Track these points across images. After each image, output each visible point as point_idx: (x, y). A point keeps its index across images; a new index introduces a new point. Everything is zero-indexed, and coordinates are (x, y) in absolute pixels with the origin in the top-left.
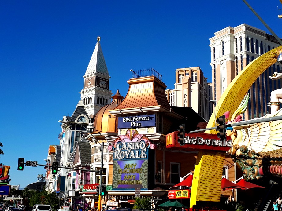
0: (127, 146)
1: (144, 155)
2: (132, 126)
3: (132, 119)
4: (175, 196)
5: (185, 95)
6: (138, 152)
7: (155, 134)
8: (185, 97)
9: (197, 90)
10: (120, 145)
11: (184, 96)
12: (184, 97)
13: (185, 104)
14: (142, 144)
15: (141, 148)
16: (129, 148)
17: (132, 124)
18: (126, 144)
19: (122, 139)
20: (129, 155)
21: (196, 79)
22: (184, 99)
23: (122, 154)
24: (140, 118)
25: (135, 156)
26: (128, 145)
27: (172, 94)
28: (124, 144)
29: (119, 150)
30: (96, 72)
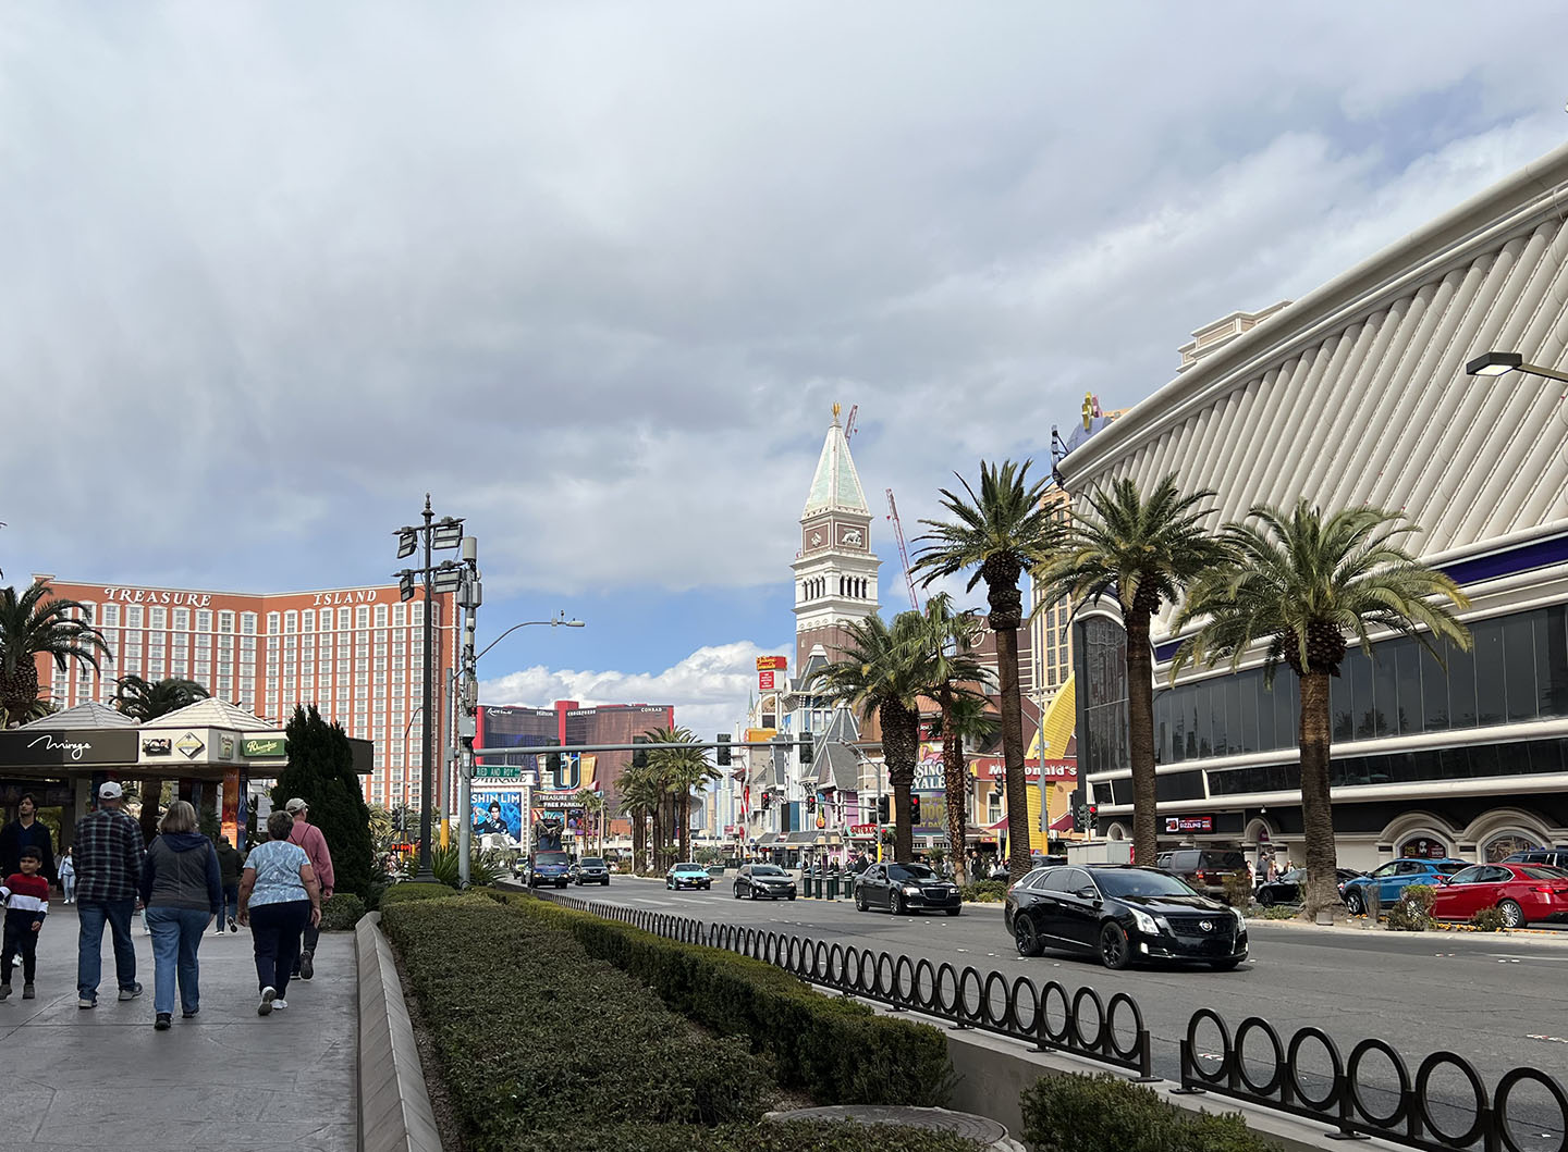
30: (832, 509)
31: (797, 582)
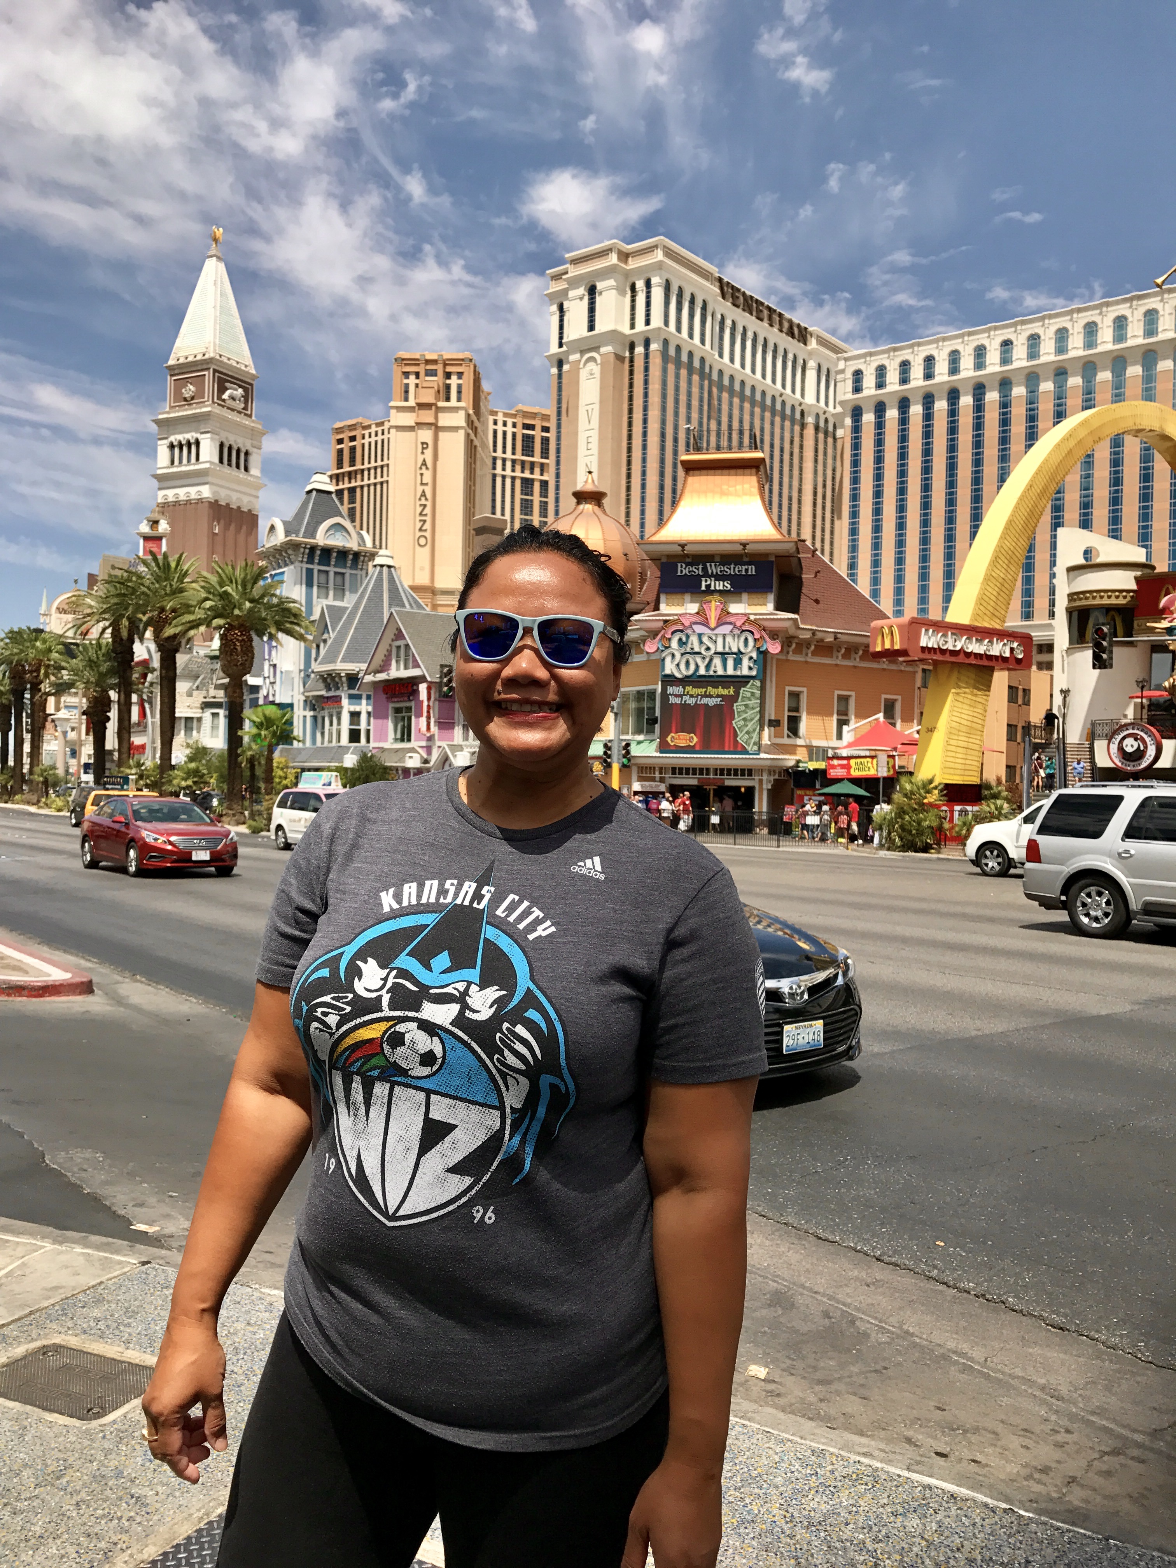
0: (701, 642)
1: (750, 668)
2: (703, 588)
3: (705, 569)
4: (849, 772)
5: (423, 443)
6: (735, 660)
7: (772, 614)
8: (423, 453)
9: (462, 433)
10: (680, 639)
11: (420, 446)
12: (420, 450)
13: (422, 475)
14: (746, 640)
15: (743, 650)
16: (708, 649)
17: (704, 584)
18: (700, 636)
19: (687, 624)
20: (708, 667)
21: (459, 392)
22: (420, 458)
23: (688, 663)
24: (731, 570)
25: (725, 668)
26: (705, 639)
27: (373, 434)
28: (694, 639)
29: (678, 656)
30: (212, 355)
31: (160, 442)
